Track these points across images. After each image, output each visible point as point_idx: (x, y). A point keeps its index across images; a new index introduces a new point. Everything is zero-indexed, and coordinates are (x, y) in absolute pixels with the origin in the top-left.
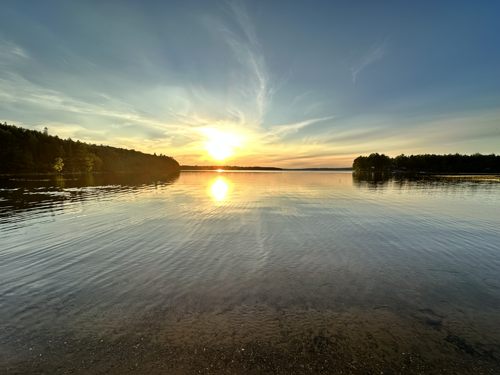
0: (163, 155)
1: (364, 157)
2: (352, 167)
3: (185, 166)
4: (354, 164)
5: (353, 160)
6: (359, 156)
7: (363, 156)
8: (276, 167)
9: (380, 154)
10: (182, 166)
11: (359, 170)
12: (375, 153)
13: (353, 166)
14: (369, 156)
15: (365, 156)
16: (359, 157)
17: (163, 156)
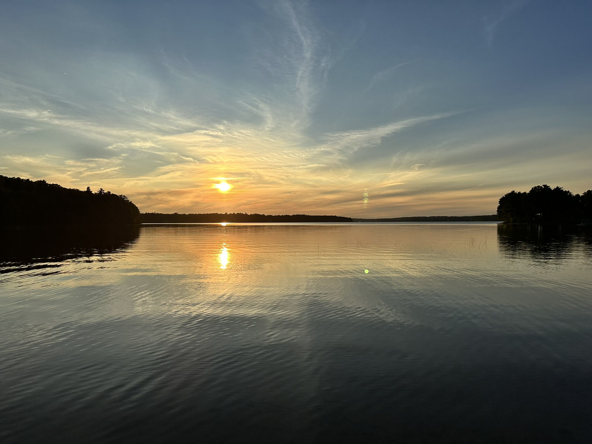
0: (105, 191)
1: (519, 193)
2: (496, 213)
3: (152, 214)
4: (499, 208)
5: (498, 199)
6: (510, 191)
7: (517, 191)
8: (338, 215)
9: (553, 187)
10: (146, 214)
11: (511, 220)
12: (541, 185)
13: (497, 211)
14: (531, 191)
15: (522, 192)
16: (509, 194)
17: (105, 194)
